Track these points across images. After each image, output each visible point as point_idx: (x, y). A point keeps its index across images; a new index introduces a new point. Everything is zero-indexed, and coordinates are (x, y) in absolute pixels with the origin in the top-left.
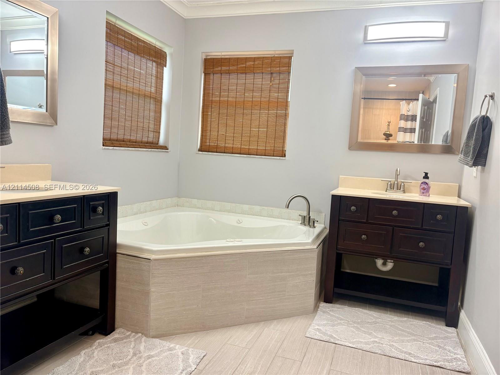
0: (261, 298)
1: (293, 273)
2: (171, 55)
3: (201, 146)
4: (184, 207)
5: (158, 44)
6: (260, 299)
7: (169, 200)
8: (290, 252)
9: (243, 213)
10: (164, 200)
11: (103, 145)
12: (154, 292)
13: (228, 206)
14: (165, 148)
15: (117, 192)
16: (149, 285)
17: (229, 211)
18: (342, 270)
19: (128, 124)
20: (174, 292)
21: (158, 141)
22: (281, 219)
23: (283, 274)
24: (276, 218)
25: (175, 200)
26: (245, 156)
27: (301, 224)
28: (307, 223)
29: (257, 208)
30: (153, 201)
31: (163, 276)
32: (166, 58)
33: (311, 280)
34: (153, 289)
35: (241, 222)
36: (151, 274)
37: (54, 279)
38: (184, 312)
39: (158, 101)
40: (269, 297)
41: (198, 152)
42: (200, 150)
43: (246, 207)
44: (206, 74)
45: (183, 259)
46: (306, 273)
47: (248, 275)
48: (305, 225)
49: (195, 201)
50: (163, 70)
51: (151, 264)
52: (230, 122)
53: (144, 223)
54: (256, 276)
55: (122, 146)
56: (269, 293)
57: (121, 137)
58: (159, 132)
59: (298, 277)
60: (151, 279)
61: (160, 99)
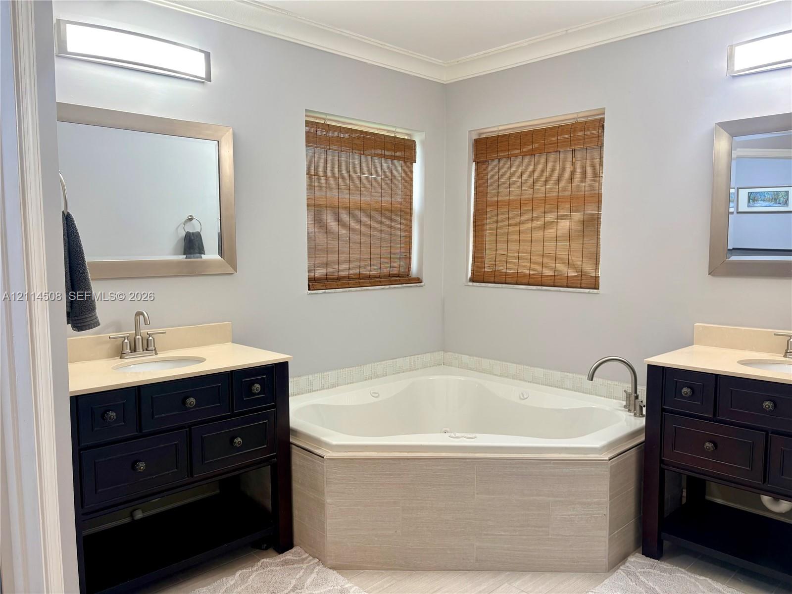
0: (503, 533)
1: (562, 499)
2: (423, 143)
3: (473, 274)
4: (451, 366)
5: (402, 134)
6: (501, 535)
7: (428, 357)
8: (554, 463)
9: (534, 381)
10: (417, 356)
11: (309, 290)
12: (331, 504)
13: (513, 368)
14: (418, 280)
15: (287, 362)
16: (324, 493)
17: (514, 377)
18: (708, 498)
19: (355, 254)
20: (359, 507)
21: (409, 270)
22: (596, 395)
23: (541, 498)
24: (587, 393)
25: (439, 356)
26: (534, 287)
27: (625, 407)
28: (632, 408)
29: (557, 375)
30: (398, 359)
31: (342, 483)
32: (415, 150)
33: (599, 514)
34: (329, 500)
35: (525, 397)
36: (325, 478)
37: (192, 476)
38: (376, 539)
39: (407, 213)
40: (517, 533)
41: (471, 284)
42: (473, 280)
43: (539, 372)
44: (478, 164)
45: (370, 461)
46: (589, 500)
47: (477, 494)
48: (629, 411)
49: (466, 358)
50: (412, 167)
51: (325, 465)
52: (514, 234)
53: (373, 393)
54: (493, 497)
55: (340, 287)
56: (517, 527)
57: (343, 272)
58: (410, 258)
59: (573, 506)
60: (325, 486)
61: (409, 210)
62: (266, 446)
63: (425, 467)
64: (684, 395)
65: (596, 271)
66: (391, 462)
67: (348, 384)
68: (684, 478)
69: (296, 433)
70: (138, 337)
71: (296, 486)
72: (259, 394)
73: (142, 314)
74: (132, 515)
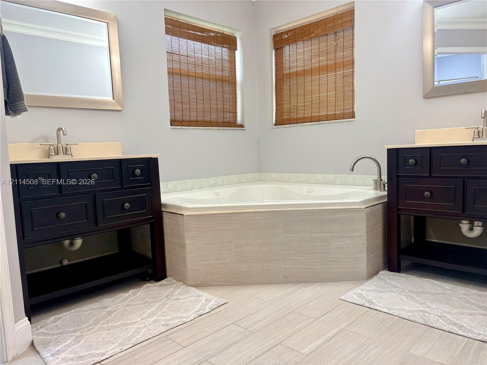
0: (300, 258)
1: (337, 234)
2: (241, 38)
3: (276, 121)
4: (265, 181)
5: (227, 31)
6: (299, 260)
7: (250, 176)
9: (317, 183)
10: (243, 175)
11: (171, 125)
12: (189, 245)
13: (303, 176)
14: (242, 126)
15: (157, 158)
16: (184, 238)
17: (304, 182)
18: (427, 240)
19: (200, 107)
20: (207, 246)
21: (236, 121)
22: (356, 186)
23: (323, 234)
24: (350, 185)
25: (257, 175)
26: (315, 123)
27: (374, 189)
28: (379, 187)
29: (331, 176)
30: (231, 176)
31: (196, 231)
32: (236, 42)
33: (360, 243)
34: (188, 242)
35: (311, 191)
36: (185, 228)
37: (97, 226)
38: (219, 266)
39: (233, 83)
40: (309, 258)
41: (275, 127)
42: (276, 124)
43: (319, 176)
44: (276, 49)
45: (213, 216)
46: (354, 235)
47: (282, 233)
48: (377, 190)
49: (273, 175)
50: (234, 54)
51: (184, 219)
52: (301, 92)
53: (216, 193)
54: (292, 235)
55: (191, 125)
56: (309, 254)
57: (194, 118)
58: (236, 113)
59: (344, 239)
60: (185, 233)
61: (234, 81)
62: (146, 211)
63: (248, 218)
64: (411, 164)
65: (353, 108)
66: (227, 215)
67: (199, 188)
68: (412, 218)
69: (165, 206)
70: (59, 145)
71: (167, 238)
72: (139, 176)
73: (61, 129)
74: (61, 262)
